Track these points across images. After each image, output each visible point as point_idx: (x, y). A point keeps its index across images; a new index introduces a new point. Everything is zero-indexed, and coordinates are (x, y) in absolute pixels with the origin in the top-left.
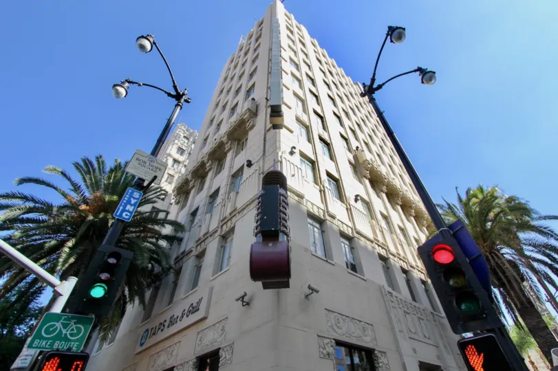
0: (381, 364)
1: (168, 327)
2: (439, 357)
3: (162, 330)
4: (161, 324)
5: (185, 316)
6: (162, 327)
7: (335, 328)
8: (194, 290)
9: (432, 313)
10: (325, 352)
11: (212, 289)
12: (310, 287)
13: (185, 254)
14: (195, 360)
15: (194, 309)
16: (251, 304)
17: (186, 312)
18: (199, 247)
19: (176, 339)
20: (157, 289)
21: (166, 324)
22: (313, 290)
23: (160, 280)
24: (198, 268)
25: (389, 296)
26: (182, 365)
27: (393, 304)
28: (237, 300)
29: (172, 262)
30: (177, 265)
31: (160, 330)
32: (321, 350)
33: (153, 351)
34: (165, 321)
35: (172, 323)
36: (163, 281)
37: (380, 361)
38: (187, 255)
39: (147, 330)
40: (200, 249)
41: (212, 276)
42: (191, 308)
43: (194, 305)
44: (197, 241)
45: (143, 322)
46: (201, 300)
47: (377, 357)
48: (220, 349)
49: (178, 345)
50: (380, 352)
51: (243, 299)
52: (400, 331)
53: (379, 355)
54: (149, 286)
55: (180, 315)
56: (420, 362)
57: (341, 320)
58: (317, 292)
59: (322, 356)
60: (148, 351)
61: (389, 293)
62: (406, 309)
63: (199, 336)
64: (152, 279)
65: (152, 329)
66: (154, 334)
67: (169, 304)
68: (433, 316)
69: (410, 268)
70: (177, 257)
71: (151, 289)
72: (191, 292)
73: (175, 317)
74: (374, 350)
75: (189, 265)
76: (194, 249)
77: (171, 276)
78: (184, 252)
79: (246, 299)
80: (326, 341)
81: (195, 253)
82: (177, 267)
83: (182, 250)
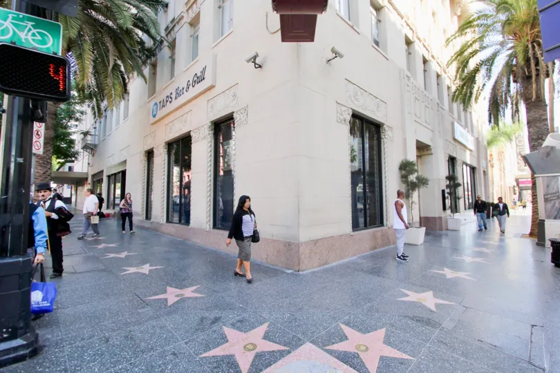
0: (386, 136)
1: (176, 98)
2: (432, 140)
3: (170, 102)
4: (168, 97)
5: (191, 87)
6: (170, 100)
7: (353, 98)
8: (195, 60)
9: (438, 104)
10: (342, 117)
11: (215, 56)
12: (333, 51)
13: (175, 22)
14: (210, 124)
15: (199, 79)
16: (264, 67)
17: (191, 82)
18: (190, 11)
19: (187, 108)
20: (154, 66)
21: (173, 96)
22: (337, 54)
23: (154, 55)
24: (195, 38)
25: (406, 79)
26: (198, 129)
27: (408, 88)
28: (248, 61)
29: (163, 34)
30: (169, 36)
31: (168, 102)
32: (338, 115)
33: (166, 121)
34: (171, 94)
35: (178, 95)
36: (159, 56)
37: (386, 133)
38: (178, 23)
39: (156, 104)
40: (192, 14)
41: (214, 43)
42: (195, 79)
43: (199, 75)
44: (186, 4)
45: (149, 97)
46: (204, 69)
47: (384, 130)
48: (233, 112)
49: (189, 113)
50: (389, 127)
51: (255, 59)
52: (409, 113)
53: (387, 129)
54: (144, 63)
55: (185, 86)
56: (417, 140)
57: (359, 93)
58: (341, 56)
59: (339, 121)
60: (162, 121)
61: (408, 77)
62: (417, 97)
63: (210, 104)
64: (147, 56)
65: (160, 102)
66: (163, 106)
67: (171, 78)
68: (438, 107)
69: (431, 58)
70: (167, 27)
71: (148, 67)
72: (192, 63)
73: (181, 88)
74: (383, 124)
75: (182, 35)
76: (185, 15)
77: (166, 51)
78: (174, 20)
79: (258, 61)
80: (343, 108)
81: (187, 19)
82: (170, 39)
83: (170, 19)
